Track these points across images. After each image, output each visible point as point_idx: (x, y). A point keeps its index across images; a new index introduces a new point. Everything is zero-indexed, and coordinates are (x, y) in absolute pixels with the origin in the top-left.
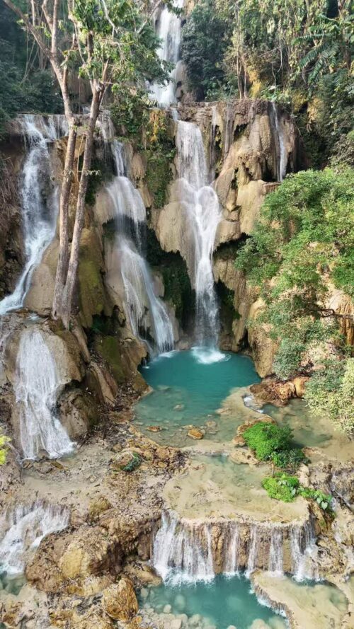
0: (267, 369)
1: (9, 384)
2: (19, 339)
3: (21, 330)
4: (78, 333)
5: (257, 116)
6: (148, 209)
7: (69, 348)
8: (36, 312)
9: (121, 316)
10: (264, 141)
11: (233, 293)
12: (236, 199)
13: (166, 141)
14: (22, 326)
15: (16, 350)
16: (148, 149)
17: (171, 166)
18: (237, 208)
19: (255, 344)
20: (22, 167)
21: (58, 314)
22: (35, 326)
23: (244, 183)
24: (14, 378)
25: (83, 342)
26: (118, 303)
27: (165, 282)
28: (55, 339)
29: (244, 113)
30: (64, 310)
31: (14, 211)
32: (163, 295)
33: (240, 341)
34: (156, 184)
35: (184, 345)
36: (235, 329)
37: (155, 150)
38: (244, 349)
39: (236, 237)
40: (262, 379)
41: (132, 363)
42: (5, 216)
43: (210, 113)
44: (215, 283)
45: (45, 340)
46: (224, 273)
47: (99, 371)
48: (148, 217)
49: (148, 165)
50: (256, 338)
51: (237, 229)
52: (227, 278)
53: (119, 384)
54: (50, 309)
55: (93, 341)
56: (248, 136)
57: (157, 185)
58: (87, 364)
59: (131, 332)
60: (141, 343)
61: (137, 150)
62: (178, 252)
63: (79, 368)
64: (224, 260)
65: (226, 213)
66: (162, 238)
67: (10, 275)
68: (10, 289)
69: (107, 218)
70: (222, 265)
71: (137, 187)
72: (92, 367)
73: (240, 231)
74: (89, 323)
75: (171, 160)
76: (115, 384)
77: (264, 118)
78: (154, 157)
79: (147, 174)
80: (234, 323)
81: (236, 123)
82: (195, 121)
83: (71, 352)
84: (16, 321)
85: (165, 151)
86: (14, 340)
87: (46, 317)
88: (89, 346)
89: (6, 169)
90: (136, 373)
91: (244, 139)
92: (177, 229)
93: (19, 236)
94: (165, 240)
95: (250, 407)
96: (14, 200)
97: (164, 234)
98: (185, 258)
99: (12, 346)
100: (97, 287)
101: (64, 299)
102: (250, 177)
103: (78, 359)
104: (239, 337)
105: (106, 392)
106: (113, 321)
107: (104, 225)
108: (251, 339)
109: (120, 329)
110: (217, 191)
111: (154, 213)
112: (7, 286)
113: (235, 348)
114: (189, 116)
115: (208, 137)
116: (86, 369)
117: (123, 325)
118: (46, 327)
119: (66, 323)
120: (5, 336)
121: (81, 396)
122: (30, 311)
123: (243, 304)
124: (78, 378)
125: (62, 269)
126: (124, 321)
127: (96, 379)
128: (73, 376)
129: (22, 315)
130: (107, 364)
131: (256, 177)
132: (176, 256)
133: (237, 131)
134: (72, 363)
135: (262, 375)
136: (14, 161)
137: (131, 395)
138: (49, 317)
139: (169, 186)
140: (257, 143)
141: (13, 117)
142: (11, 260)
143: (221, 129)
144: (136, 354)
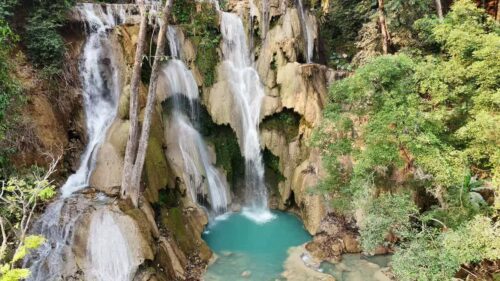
0: (316, 227)
1: (79, 272)
2: (89, 222)
3: (91, 212)
4: (146, 209)
5: (288, 9)
6: (200, 88)
7: (140, 227)
8: (104, 192)
9: (182, 187)
10: (295, 29)
11: (278, 158)
12: (275, 78)
13: (212, 29)
14: (91, 208)
15: (86, 235)
16: (197, 35)
17: (218, 50)
18: (277, 86)
19: (303, 205)
20: (82, 51)
21: (127, 193)
22: (105, 207)
23: (283, 65)
24: (84, 264)
25: (151, 218)
26: (179, 175)
27: (217, 151)
28: (127, 219)
29: (277, 7)
30: (133, 189)
31: (77, 93)
32: (215, 163)
33: (287, 201)
34: (205, 65)
35: (237, 207)
36: (281, 190)
37: (203, 36)
38: (291, 207)
39: (279, 110)
40: (312, 236)
41: (196, 231)
42: (68, 98)
43: (248, 6)
44: (262, 151)
45: (116, 221)
46: (269, 141)
47: (168, 245)
48: (201, 94)
49: (198, 49)
50: (303, 199)
51: (280, 104)
52: (272, 146)
53: (187, 255)
54: (120, 188)
55: (159, 214)
56: (282, 25)
57: (206, 67)
58: (156, 239)
59: (191, 200)
60: (201, 209)
61: (188, 36)
62: (229, 125)
63: (151, 246)
64: (269, 130)
65: (268, 91)
66: (213, 112)
67: (73, 154)
68: (73, 168)
69: (165, 97)
70: (267, 134)
71: (190, 68)
72: (161, 242)
74: (155, 198)
75: (217, 45)
76: (184, 256)
77: (293, 11)
78: (203, 43)
79: (198, 57)
80: (280, 185)
81: (271, 15)
82: (235, 12)
83: (142, 231)
84: (83, 203)
85: (212, 37)
86: (84, 223)
87: (114, 196)
88: (156, 220)
89: (67, 53)
90: (200, 241)
91: (278, 27)
92: (226, 104)
93: (81, 116)
94: (217, 114)
95: (310, 266)
96: (76, 82)
97: (215, 109)
98: (235, 129)
99: (82, 231)
100: (161, 163)
101: (134, 178)
102: (287, 59)
103: (150, 237)
104: (285, 197)
105: (177, 266)
106: (174, 192)
107: (163, 103)
108: (298, 199)
109: (182, 199)
110: (258, 70)
111: (205, 90)
112: (70, 165)
113: (282, 207)
114: (230, 8)
115: (249, 25)
116: (156, 244)
117: (184, 195)
118: (117, 208)
119: (135, 202)
120: (74, 220)
121: (155, 275)
122: (98, 191)
123: (288, 168)
124: (151, 257)
125: (132, 149)
126: (185, 191)
127: (166, 254)
128: (145, 255)
129: (89, 196)
130: (175, 237)
131: (292, 59)
132: (227, 128)
133: (272, 21)
134: (144, 243)
135: (313, 233)
136: (74, 45)
137: (199, 264)
138: (117, 196)
139: (216, 67)
140: (290, 31)
141: (73, 4)
142: (73, 140)
143: (259, 19)
144: (198, 223)
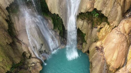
32: (53, 28)
46: (81, 26)
52: (83, 28)
62: (58, 14)
64: (82, 20)
70: (81, 22)
73: (93, 7)
97: (50, 4)
98: (61, 18)
107: (7, 9)
126: (31, 55)
